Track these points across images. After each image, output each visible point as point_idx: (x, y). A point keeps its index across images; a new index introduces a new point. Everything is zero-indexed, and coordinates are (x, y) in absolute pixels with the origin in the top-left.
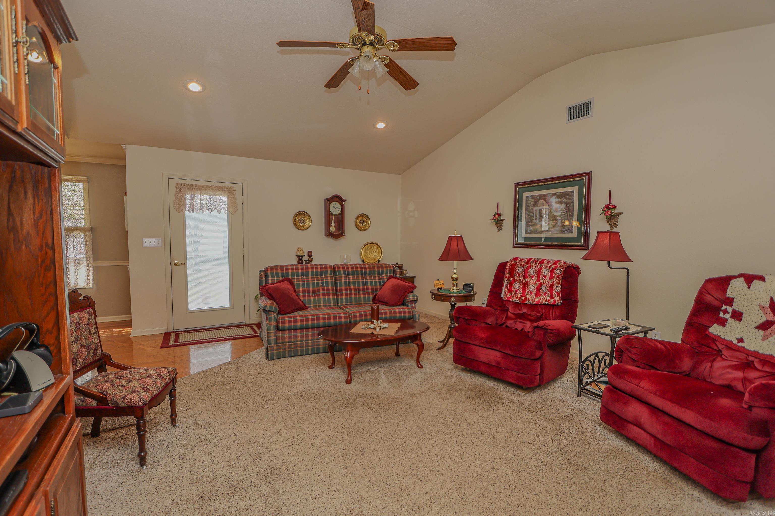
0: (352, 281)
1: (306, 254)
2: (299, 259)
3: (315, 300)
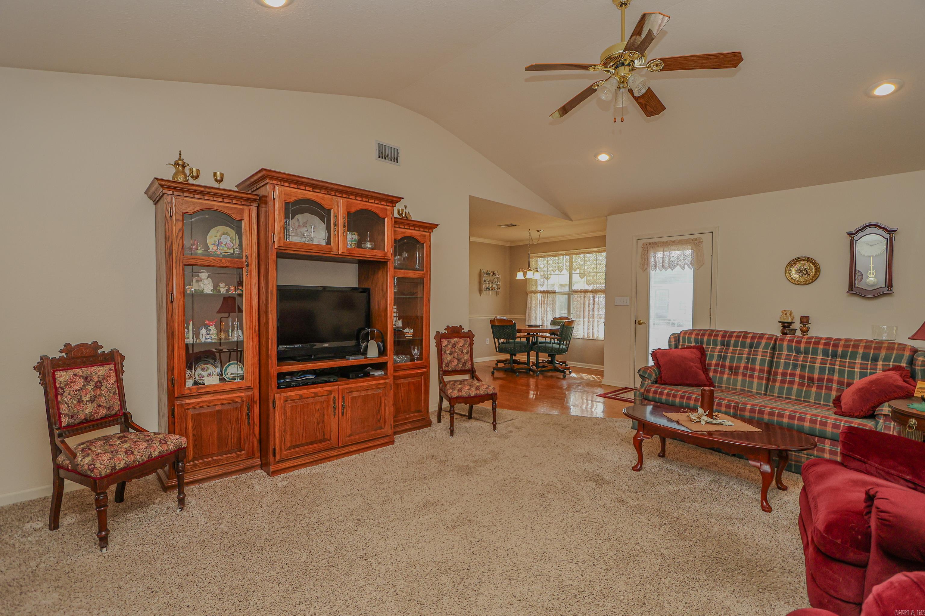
0: (801, 363)
1: (797, 320)
2: (784, 327)
3: (728, 379)
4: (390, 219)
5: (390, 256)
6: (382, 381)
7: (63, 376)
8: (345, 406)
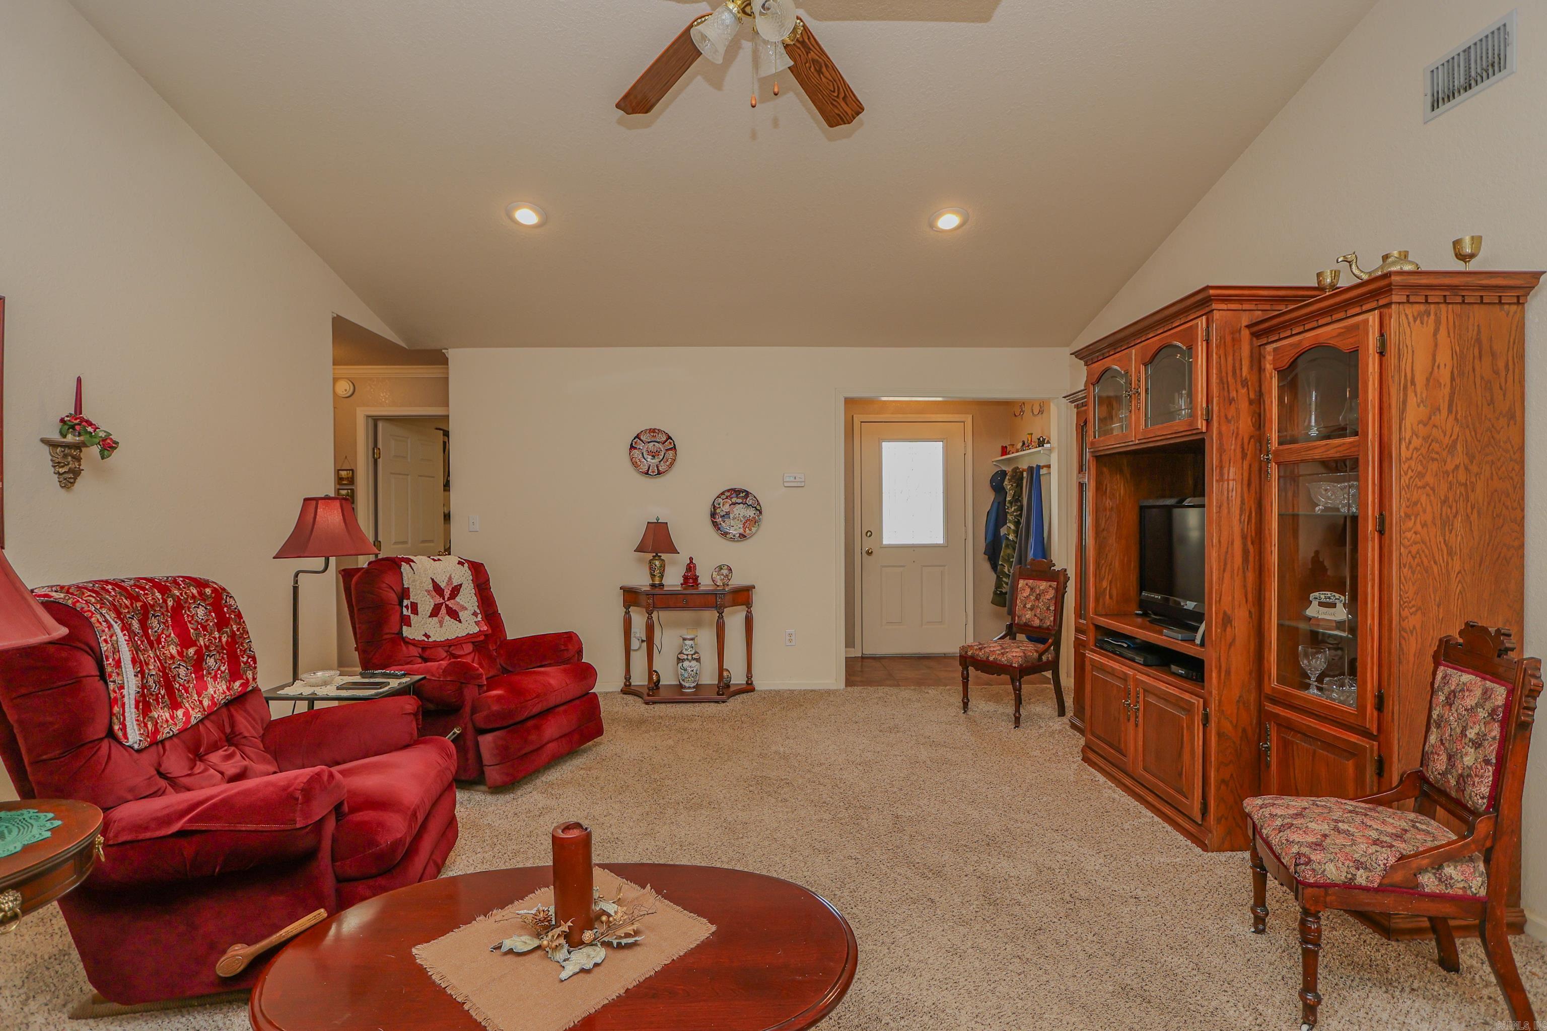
4: (1200, 343)
5: (1201, 425)
6: (1186, 696)
7: (1022, 583)
8: (1138, 709)
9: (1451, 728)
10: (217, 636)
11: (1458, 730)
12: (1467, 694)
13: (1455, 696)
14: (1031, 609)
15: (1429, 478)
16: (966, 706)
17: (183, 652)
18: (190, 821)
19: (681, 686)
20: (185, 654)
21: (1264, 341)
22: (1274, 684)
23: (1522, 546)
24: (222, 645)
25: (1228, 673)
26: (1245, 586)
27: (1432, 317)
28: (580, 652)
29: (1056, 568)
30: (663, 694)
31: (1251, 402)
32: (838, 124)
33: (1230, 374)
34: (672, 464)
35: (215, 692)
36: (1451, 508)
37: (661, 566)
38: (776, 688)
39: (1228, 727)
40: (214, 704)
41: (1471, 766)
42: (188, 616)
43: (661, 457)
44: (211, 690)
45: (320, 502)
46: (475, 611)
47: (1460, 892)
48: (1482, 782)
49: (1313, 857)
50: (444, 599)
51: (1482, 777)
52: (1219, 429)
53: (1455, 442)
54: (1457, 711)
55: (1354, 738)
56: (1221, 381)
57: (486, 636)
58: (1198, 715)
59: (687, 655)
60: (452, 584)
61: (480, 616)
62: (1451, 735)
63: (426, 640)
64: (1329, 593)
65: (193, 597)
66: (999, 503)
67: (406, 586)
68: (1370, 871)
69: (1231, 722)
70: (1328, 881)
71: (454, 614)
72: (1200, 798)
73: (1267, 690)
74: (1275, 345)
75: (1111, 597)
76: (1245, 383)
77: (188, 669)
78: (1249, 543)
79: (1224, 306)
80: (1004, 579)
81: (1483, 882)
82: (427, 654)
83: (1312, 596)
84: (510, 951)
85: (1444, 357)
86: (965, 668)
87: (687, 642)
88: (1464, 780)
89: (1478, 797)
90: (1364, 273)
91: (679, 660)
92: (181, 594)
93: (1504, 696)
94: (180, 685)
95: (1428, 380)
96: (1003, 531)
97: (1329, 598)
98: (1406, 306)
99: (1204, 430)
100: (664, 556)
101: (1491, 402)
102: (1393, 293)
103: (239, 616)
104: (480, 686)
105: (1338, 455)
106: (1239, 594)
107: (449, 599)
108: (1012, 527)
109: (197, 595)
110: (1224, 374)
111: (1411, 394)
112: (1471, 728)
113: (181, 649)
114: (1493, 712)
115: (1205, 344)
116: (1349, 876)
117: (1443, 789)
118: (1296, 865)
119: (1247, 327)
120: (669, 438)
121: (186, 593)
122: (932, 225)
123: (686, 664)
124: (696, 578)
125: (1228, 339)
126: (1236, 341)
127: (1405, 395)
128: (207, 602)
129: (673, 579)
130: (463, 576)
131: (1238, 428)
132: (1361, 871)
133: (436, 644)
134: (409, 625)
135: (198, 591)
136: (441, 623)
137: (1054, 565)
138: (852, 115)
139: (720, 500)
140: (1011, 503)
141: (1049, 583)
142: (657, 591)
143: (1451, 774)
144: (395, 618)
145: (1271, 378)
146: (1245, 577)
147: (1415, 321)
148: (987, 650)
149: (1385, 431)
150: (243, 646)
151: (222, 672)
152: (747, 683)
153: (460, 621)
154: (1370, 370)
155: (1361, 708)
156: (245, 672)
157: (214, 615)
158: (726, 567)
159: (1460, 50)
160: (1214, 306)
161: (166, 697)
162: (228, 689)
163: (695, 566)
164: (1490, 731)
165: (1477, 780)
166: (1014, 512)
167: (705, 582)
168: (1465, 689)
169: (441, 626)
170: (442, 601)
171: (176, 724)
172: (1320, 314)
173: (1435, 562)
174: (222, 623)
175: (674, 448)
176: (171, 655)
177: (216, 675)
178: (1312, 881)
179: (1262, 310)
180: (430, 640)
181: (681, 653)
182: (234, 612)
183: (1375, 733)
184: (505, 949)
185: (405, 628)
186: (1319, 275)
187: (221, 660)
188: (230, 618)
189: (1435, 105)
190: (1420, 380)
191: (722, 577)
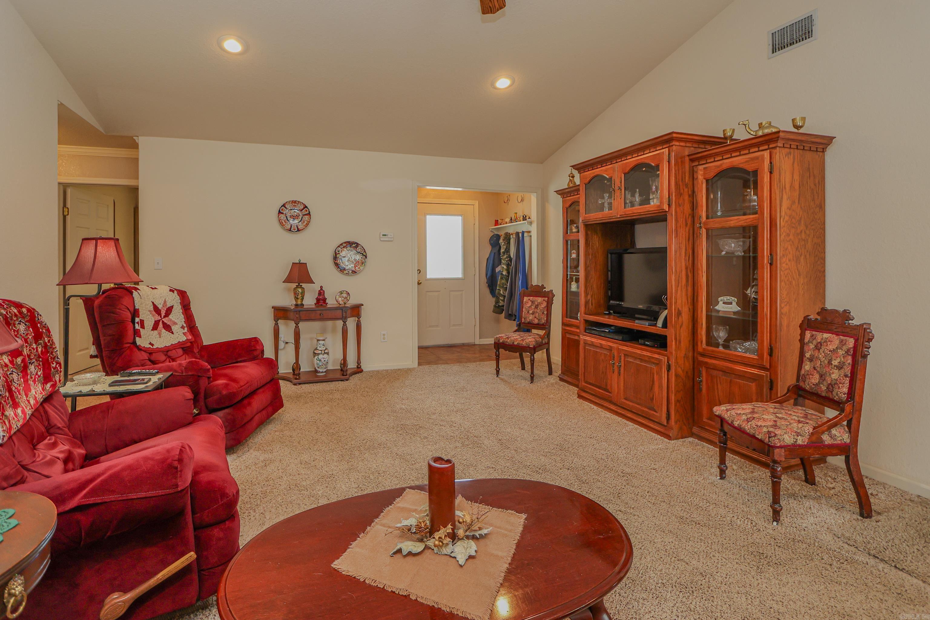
4: (665, 163)
5: (666, 207)
6: (656, 356)
7: (526, 299)
8: (620, 366)
9: (821, 361)
10: (35, 347)
11: (826, 362)
12: (829, 343)
13: (821, 345)
14: (533, 314)
15: (791, 237)
16: (498, 372)
17: (13, 361)
18: (85, 496)
19: (316, 371)
20: (15, 362)
21: (696, 163)
22: (704, 346)
23: (824, 271)
24: (39, 354)
25: (680, 342)
26: (687, 295)
27: (792, 155)
28: (263, 351)
29: (547, 290)
30: (303, 378)
31: (689, 196)
32: (488, 13)
33: (680, 180)
34: (307, 225)
35: (36, 393)
36: (799, 251)
37: (302, 292)
38: (377, 369)
39: (680, 371)
40: (37, 402)
41: (837, 379)
42: (14, 331)
43: (300, 220)
44: (33, 392)
45: (99, 241)
46: (183, 325)
47: (839, 442)
48: (844, 386)
49: (776, 433)
50: (161, 317)
51: (844, 384)
52: (676, 209)
53: (801, 219)
54: (823, 352)
55: (755, 371)
56: (677, 184)
57: (191, 342)
58: (664, 366)
59: (321, 351)
60: (166, 306)
61: (186, 329)
62: (821, 365)
63: (152, 347)
64: (729, 297)
65: (16, 315)
66: (495, 253)
67: (136, 308)
68: (803, 437)
69: (681, 368)
70: (786, 444)
71: (168, 328)
72: (666, 411)
73: (700, 349)
74: (704, 166)
75: (592, 304)
76: (687, 186)
77: (19, 375)
78: (689, 271)
79: (677, 144)
80: (500, 298)
81: (849, 436)
82: (153, 357)
83: (720, 299)
84: (410, 554)
85: (796, 177)
86: (498, 350)
87: (321, 342)
88: (832, 386)
89: (842, 394)
90: (753, 131)
91: (315, 354)
92: (7, 312)
93: (853, 342)
94: (16, 388)
95: (790, 187)
96: (498, 270)
97: (729, 300)
98: (783, 149)
99: (667, 210)
100: (304, 285)
101: (813, 200)
102: (779, 142)
103: (48, 330)
104: (209, 378)
105: (746, 224)
106: (684, 299)
107: (165, 317)
108: (505, 267)
109: (18, 314)
110: (678, 180)
111: (784, 194)
112: (835, 360)
113: (12, 358)
114: (847, 352)
115: (667, 163)
116: (795, 440)
117: (816, 392)
118: (769, 437)
119: (689, 156)
120: (306, 207)
121: (10, 312)
122: (493, 85)
123: (321, 357)
124: (325, 300)
125: (680, 160)
126: (683, 163)
127: (782, 194)
128: (26, 320)
129: (309, 301)
130: (174, 300)
131: (684, 210)
132: (800, 437)
133: (159, 350)
134: (140, 336)
135: (18, 311)
136: (160, 334)
137: (545, 288)
138: (498, 9)
139: (339, 248)
140: (504, 253)
141: (543, 298)
142: (300, 309)
143: (822, 384)
144: (131, 332)
145: (702, 184)
146: (687, 290)
147: (786, 157)
148: (512, 338)
149: (773, 213)
150: (52, 354)
151: (39, 376)
152: (358, 367)
153: (172, 333)
154: (765, 180)
155: (761, 356)
156: (54, 375)
157: (31, 330)
158: (345, 292)
159: (788, 25)
160: (674, 143)
161: (9, 399)
162: (43, 389)
163: (324, 291)
164: (847, 361)
165: (841, 385)
166: (506, 258)
167: (331, 302)
168: (826, 341)
169: (160, 337)
170: (160, 318)
171: (19, 421)
172: (733, 151)
173: (794, 279)
174: (38, 336)
175: (309, 214)
176: (5, 363)
177: (35, 379)
178: (778, 445)
179: (694, 147)
180: (154, 347)
181: (316, 349)
182: (45, 327)
183: (768, 368)
184: (405, 552)
185: (137, 339)
186: (724, 131)
187: (38, 366)
188: (42, 332)
189: (774, 51)
190: (788, 186)
191: (343, 299)
